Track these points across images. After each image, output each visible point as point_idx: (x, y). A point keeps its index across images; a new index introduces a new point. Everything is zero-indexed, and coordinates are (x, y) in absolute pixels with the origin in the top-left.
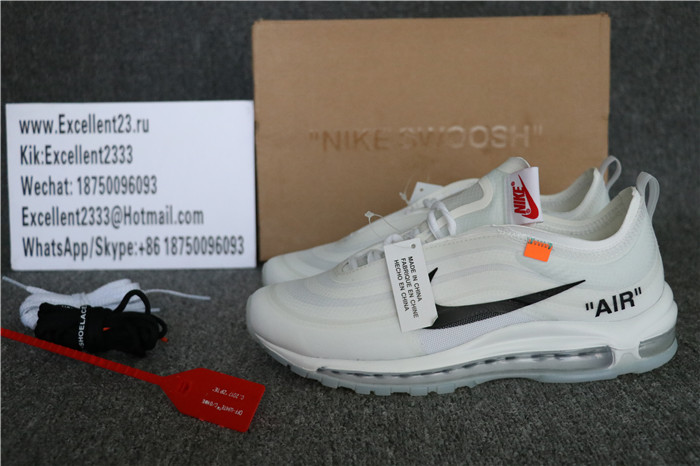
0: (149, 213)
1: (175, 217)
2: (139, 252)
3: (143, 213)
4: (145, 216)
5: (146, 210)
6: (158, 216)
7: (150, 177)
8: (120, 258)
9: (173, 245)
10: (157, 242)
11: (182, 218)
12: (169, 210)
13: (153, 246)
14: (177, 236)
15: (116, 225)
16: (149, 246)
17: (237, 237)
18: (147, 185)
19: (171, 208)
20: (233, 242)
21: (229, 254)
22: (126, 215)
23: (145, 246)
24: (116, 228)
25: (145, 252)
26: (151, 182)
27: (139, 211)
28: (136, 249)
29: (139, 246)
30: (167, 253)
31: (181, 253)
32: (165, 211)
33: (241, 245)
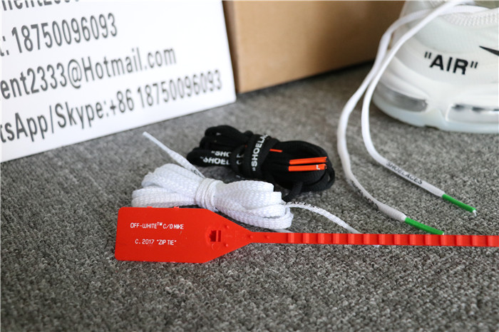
0: (112, 62)
1: (144, 62)
2: (111, 112)
3: (106, 62)
4: (109, 65)
5: (109, 60)
6: (125, 63)
7: (106, 15)
8: (90, 125)
9: (147, 92)
10: (129, 95)
11: (152, 60)
12: (135, 53)
13: (125, 101)
14: (151, 84)
15: (77, 84)
16: (121, 101)
17: (213, 71)
18: (105, 27)
19: (138, 49)
20: (210, 78)
21: (208, 92)
22: (86, 69)
23: (116, 103)
24: (78, 87)
25: (117, 110)
26: (109, 22)
27: (102, 62)
28: (106, 109)
29: (109, 105)
30: (143, 106)
31: (158, 102)
32: (131, 55)
33: (219, 79)
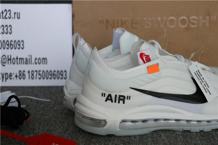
0: (20, 59)
1: (33, 61)
2: (15, 78)
3: (17, 58)
4: (18, 60)
5: (19, 57)
6: (25, 60)
7: (21, 41)
8: (6, 81)
9: (32, 75)
10: (24, 73)
11: (37, 61)
12: (30, 57)
13: (22, 75)
14: (34, 70)
15: (4, 64)
16: (20, 75)
17: (63, 71)
18: (19, 45)
19: (31, 56)
20: (62, 73)
21: (60, 79)
22: (9, 60)
23: (18, 75)
24: (4, 66)
25: (18, 78)
26: (21, 44)
27: (15, 58)
28: (14, 76)
29: (15, 75)
30: (29, 78)
31: (36, 78)
32: (28, 58)
33: (66, 75)
